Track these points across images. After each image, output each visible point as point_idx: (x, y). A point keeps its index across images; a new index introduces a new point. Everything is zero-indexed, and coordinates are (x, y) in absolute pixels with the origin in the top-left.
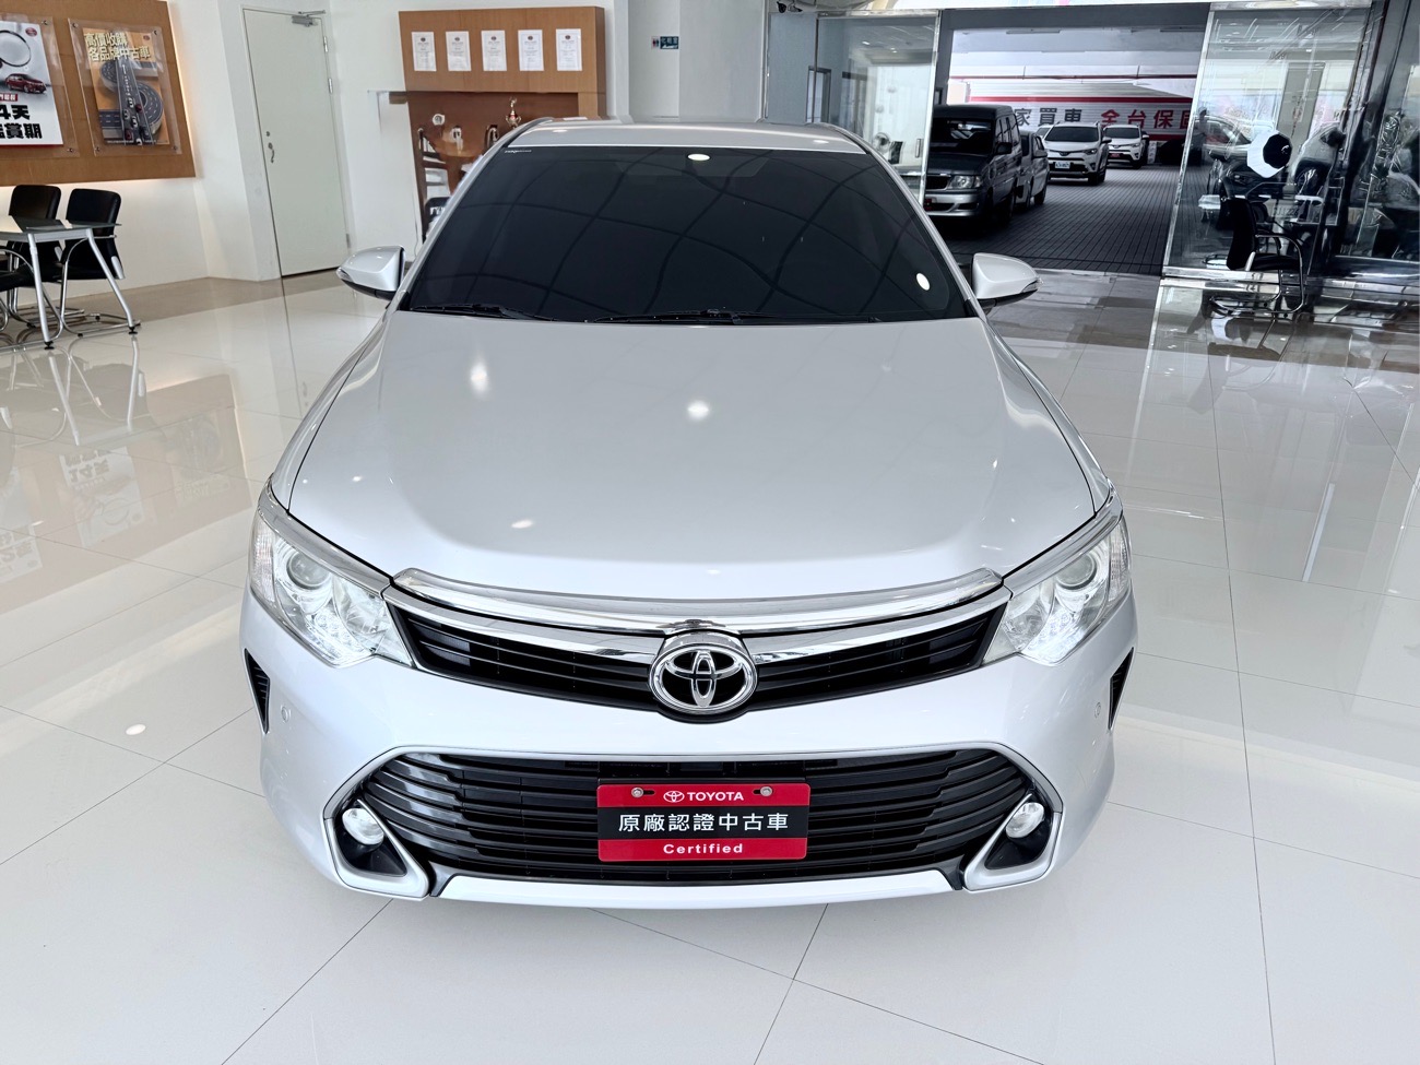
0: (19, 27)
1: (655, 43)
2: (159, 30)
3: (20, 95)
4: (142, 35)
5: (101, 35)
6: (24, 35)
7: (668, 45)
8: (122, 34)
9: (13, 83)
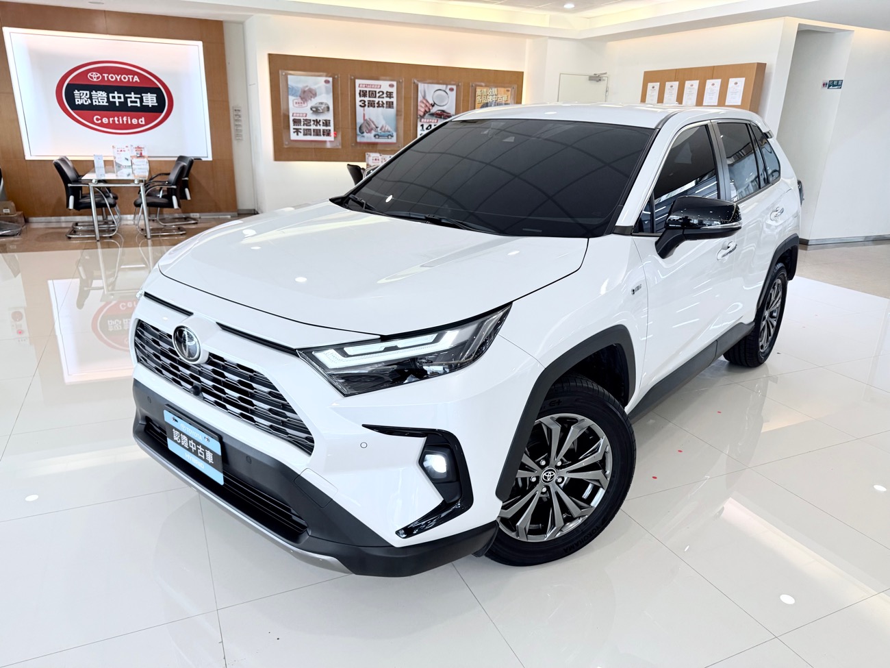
0: (446, 87)
1: (824, 85)
2: (515, 86)
3: (439, 120)
4: (506, 89)
5: (485, 90)
6: (448, 91)
7: (834, 86)
8: (496, 89)
9: (437, 114)
